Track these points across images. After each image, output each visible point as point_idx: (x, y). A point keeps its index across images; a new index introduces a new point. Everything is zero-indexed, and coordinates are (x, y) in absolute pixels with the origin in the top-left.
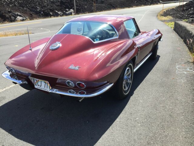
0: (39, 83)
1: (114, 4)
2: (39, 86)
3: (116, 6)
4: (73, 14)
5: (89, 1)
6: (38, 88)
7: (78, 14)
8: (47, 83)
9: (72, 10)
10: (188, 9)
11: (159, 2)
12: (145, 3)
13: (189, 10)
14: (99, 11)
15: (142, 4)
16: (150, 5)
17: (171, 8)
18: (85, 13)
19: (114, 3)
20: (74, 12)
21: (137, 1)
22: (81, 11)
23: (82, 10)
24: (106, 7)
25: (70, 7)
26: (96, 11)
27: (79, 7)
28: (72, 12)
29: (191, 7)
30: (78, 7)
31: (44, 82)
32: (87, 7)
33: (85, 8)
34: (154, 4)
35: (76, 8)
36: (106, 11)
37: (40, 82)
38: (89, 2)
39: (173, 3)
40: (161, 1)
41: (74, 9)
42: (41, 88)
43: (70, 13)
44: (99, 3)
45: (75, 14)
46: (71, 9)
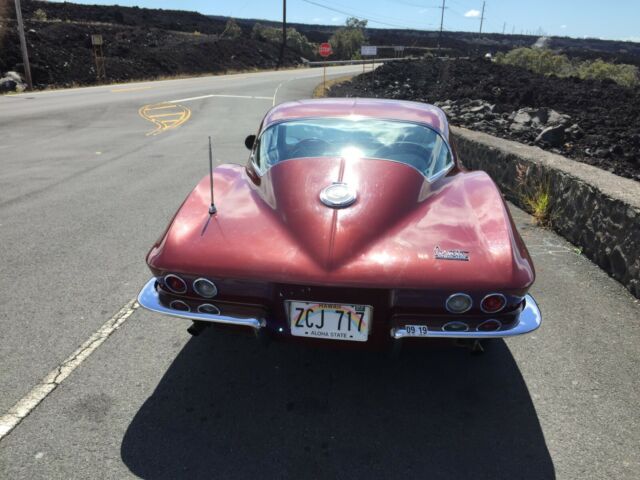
0: (315, 319)
1: (165, 61)
2: (314, 328)
3: (172, 67)
4: (19, 87)
5: (76, 47)
6: (309, 335)
7: (42, 89)
8: (349, 313)
9: (14, 75)
10: (387, 84)
11: (301, 62)
12: (262, 62)
13: (391, 86)
14: (117, 82)
15: (252, 66)
16: (277, 70)
17: (342, 81)
18: (66, 87)
19: (166, 57)
20: (23, 82)
21: (238, 55)
22: (52, 79)
23: (54, 76)
24: (139, 70)
25: (5, 65)
26: (106, 81)
27: (41, 64)
28: (17, 80)
29: (393, 79)
30: (36, 66)
31: (337, 312)
32: (72, 65)
33: (62, 69)
34: (287, 66)
35: (32, 68)
36: (141, 80)
37: (320, 314)
38: (74, 49)
39: (338, 65)
40: (304, 60)
41: (21, 71)
42: (321, 334)
43: (8, 84)
44: (113, 55)
45: (28, 89)
46: (11, 70)
